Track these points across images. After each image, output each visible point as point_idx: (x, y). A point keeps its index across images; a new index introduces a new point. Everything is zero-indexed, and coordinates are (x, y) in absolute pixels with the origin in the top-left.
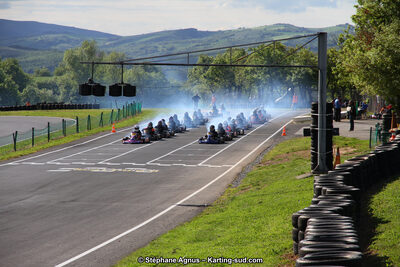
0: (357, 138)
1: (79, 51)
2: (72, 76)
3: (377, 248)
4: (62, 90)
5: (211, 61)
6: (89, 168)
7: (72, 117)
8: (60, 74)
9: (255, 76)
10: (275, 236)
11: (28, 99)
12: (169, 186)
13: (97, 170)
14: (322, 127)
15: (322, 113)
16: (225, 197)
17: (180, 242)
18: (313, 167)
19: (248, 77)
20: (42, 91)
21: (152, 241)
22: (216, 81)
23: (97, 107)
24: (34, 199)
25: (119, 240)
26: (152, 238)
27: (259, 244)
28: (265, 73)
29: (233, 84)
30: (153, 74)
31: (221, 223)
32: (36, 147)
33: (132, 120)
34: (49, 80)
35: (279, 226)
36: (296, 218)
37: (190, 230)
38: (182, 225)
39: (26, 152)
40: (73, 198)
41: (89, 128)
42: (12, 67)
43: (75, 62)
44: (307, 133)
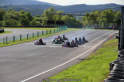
1: (49, 10)
2: (46, 17)
4: (43, 22)
5: (89, 14)
6: (49, 46)
7: (46, 30)
8: (43, 17)
9: (103, 19)
10: (104, 69)
11: (33, 24)
12: (73, 52)
13: (52, 46)
14: (122, 36)
15: (122, 32)
16: (90, 56)
17: (75, 69)
18: (119, 48)
19: (101, 20)
20: (37, 22)
21: (67, 69)
22: (91, 20)
23: (53, 27)
24: (32, 55)
25: (56, 68)
27: (99, 71)
28: (106, 19)
29: (96, 22)
30: (71, 18)
31: (88, 64)
32: (34, 39)
33: (64, 31)
34: (39, 18)
36: (111, 64)
37: (79, 66)
38: (76, 64)
39: (31, 40)
40: (44, 55)
41: (50, 34)
42: (28, 14)
44: (117, 37)
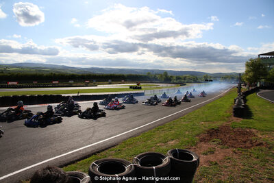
0: (244, 88)
3: (247, 104)
15: (239, 85)
18: (238, 92)
26: (214, 100)
35: (232, 100)
43: (205, 77)
44: (237, 87)
